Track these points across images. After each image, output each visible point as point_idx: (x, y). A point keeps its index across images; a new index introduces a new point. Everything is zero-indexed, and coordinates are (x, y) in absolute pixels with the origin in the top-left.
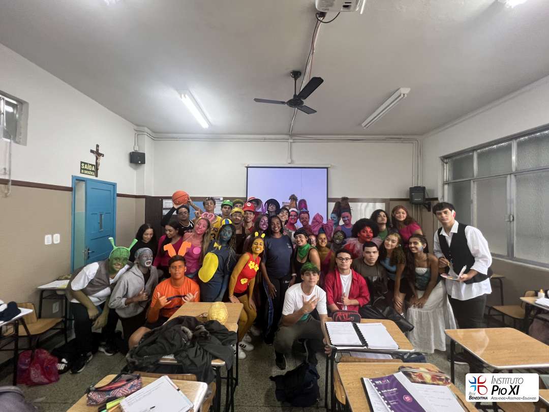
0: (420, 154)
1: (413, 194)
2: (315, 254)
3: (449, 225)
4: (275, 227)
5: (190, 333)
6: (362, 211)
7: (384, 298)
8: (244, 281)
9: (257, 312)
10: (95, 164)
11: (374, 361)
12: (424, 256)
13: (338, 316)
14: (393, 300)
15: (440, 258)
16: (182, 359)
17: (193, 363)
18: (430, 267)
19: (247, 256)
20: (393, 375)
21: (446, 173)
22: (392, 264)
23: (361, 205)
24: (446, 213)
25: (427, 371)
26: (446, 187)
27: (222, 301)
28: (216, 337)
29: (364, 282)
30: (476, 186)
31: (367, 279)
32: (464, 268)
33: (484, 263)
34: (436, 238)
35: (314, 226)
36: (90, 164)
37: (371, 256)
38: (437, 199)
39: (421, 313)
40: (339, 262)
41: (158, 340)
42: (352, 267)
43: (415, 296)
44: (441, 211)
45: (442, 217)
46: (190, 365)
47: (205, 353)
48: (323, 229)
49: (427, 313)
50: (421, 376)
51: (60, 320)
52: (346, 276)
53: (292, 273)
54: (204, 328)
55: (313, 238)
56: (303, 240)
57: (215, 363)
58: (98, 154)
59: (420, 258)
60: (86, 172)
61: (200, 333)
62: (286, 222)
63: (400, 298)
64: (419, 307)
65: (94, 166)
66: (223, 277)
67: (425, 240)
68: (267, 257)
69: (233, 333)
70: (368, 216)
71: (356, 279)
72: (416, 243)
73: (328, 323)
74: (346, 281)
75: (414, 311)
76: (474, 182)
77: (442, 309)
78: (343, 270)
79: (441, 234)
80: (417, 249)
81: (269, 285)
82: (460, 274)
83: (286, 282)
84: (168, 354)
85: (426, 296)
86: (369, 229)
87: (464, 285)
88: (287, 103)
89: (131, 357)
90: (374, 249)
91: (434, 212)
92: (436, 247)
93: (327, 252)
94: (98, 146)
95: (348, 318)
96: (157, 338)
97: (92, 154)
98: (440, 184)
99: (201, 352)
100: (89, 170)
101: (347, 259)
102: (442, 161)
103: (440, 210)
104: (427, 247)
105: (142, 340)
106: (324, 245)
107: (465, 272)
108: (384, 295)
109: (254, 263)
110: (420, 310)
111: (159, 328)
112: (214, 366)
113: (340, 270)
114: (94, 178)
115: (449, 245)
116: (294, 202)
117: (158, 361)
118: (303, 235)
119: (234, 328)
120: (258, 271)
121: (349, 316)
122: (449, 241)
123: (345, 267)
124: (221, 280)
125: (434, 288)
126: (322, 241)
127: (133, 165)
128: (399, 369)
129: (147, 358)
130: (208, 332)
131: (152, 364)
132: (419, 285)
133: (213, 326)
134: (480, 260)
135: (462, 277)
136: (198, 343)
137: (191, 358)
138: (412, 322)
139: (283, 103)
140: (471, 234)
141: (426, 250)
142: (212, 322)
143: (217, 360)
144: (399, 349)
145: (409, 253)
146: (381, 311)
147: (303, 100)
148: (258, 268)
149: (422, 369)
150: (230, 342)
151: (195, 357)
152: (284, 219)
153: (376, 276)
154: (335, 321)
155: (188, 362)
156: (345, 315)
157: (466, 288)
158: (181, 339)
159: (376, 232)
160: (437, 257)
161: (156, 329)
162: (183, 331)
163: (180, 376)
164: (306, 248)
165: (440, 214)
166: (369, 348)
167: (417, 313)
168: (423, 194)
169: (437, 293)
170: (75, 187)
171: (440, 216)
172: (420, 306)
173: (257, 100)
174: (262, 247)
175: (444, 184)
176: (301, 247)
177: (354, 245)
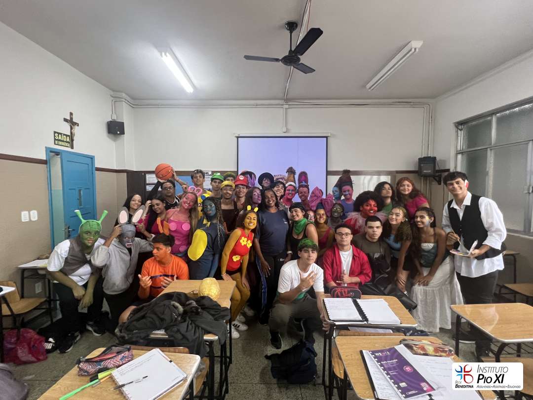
0: (432, 119)
1: (422, 165)
2: (312, 229)
3: (461, 197)
4: (269, 201)
5: (181, 309)
6: (364, 184)
7: (387, 276)
8: (236, 258)
9: (251, 291)
10: (69, 134)
11: (374, 335)
12: (431, 230)
13: (336, 292)
14: (395, 279)
15: (449, 233)
16: (172, 333)
17: (184, 337)
18: (437, 242)
19: (238, 232)
20: (394, 348)
21: (460, 141)
22: (396, 241)
23: (365, 177)
24: (458, 183)
25: (430, 343)
26: (460, 156)
27: (214, 277)
28: (208, 312)
29: (366, 258)
30: (493, 155)
31: (368, 255)
32: (475, 243)
33: (497, 237)
34: (445, 212)
35: (312, 201)
36: (64, 135)
37: (374, 232)
38: (448, 170)
39: (426, 291)
40: (338, 238)
41: (148, 315)
42: (353, 242)
43: (420, 274)
44: (454, 182)
45: (454, 188)
46: (182, 339)
47: (197, 328)
48: (321, 205)
49: (433, 291)
50: (423, 348)
51: (43, 300)
52: (347, 253)
53: (287, 251)
54: (195, 303)
55: (311, 214)
56: (299, 215)
57: (207, 337)
58: (72, 123)
59: (426, 233)
60: (60, 143)
61: (191, 308)
62: (282, 197)
63: (403, 276)
64: (424, 285)
65: (69, 136)
66: (214, 255)
67: (433, 213)
68: (261, 232)
69: (226, 309)
70: (372, 189)
71: (357, 255)
72: (422, 217)
73: (326, 300)
74: (346, 257)
75: (418, 289)
76: (491, 150)
77: (449, 286)
78: (343, 246)
79: (451, 207)
80: (423, 223)
81: (262, 263)
82: (471, 250)
83: (281, 260)
84: (158, 329)
85: (432, 273)
86: (373, 203)
87: (475, 261)
88: (281, 60)
89: (121, 331)
90: (378, 224)
91: (445, 183)
92: (445, 221)
93: (325, 228)
94: (71, 114)
95: (348, 294)
96: (146, 314)
97: (66, 123)
98: (453, 153)
99: (192, 326)
100: (63, 141)
101: (347, 234)
102: (457, 127)
103: (452, 180)
104: (435, 220)
105: (131, 315)
106: (322, 221)
107: (477, 248)
108: (387, 273)
109: (246, 239)
110: (425, 288)
111: (148, 303)
112: (206, 341)
113: (340, 247)
114: (69, 149)
115: (461, 218)
116: (292, 176)
117: (148, 336)
118: (299, 209)
119: (226, 304)
120: (251, 247)
121: (349, 292)
122: (461, 215)
123: (345, 243)
124: (211, 258)
125: (441, 264)
126: (321, 217)
127: (111, 136)
128: (400, 342)
129: (136, 333)
130: (200, 307)
131: (142, 339)
132: (425, 262)
133: (205, 302)
134: (494, 234)
135: (473, 253)
136: (189, 318)
137: (183, 333)
138: (417, 300)
139: (277, 60)
140: (485, 206)
141: (433, 225)
142: (203, 298)
143: (209, 335)
144: (401, 324)
145: (414, 229)
146: (383, 289)
147: (299, 56)
148: (251, 245)
149: (425, 341)
150: (223, 317)
151: (187, 331)
152: (279, 194)
153: (377, 252)
154: (333, 297)
155: (179, 336)
156: (345, 292)
157: (477, 265)
158: (172, 314)
159: (381, 206)
160: (445, 232)
161: (144, 304)
162: (174, 306)
163: (172, 349)
164: (302, 223)
165: (452, 184)
166: (369, 323)
167: (422, 291)
168: (432, 165)
169: (444, 269)
170: (49, 160)
171: (451, 187)
172: (426, 284)
173: (247, 57)
174: (255, 222)
175: (457, 153)
176: (297, 222)
177: (356, 220)
